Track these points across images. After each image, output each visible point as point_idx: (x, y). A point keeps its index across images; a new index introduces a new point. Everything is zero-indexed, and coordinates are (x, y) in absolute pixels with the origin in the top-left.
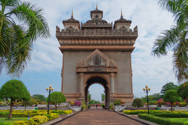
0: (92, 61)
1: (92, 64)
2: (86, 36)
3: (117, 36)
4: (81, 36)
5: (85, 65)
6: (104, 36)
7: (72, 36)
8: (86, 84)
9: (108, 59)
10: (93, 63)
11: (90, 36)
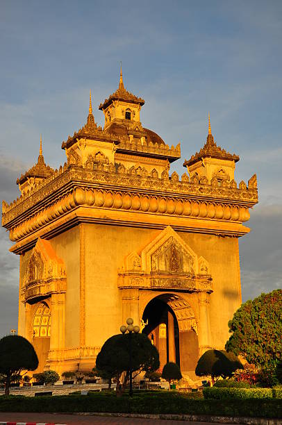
0: (163, 259)
1: (162, 267)
2: (148, 187)
3: (215, 196)
4: (135, 185)
5: (144, 268)
6: (186, 192)
7: (112, 182)
8: (145, 322)
9: (195, 255)
10: (166, 265)
11: (155, 188)
